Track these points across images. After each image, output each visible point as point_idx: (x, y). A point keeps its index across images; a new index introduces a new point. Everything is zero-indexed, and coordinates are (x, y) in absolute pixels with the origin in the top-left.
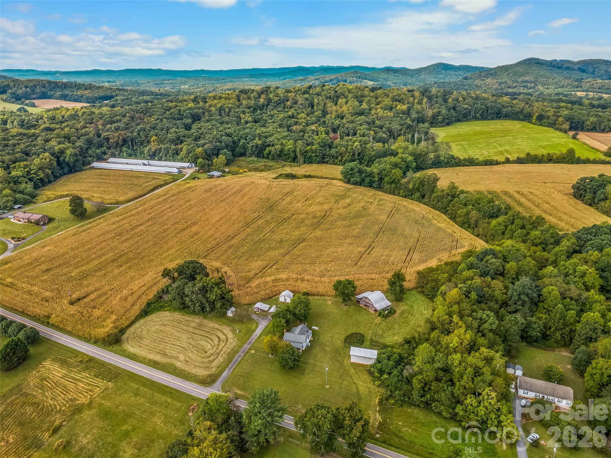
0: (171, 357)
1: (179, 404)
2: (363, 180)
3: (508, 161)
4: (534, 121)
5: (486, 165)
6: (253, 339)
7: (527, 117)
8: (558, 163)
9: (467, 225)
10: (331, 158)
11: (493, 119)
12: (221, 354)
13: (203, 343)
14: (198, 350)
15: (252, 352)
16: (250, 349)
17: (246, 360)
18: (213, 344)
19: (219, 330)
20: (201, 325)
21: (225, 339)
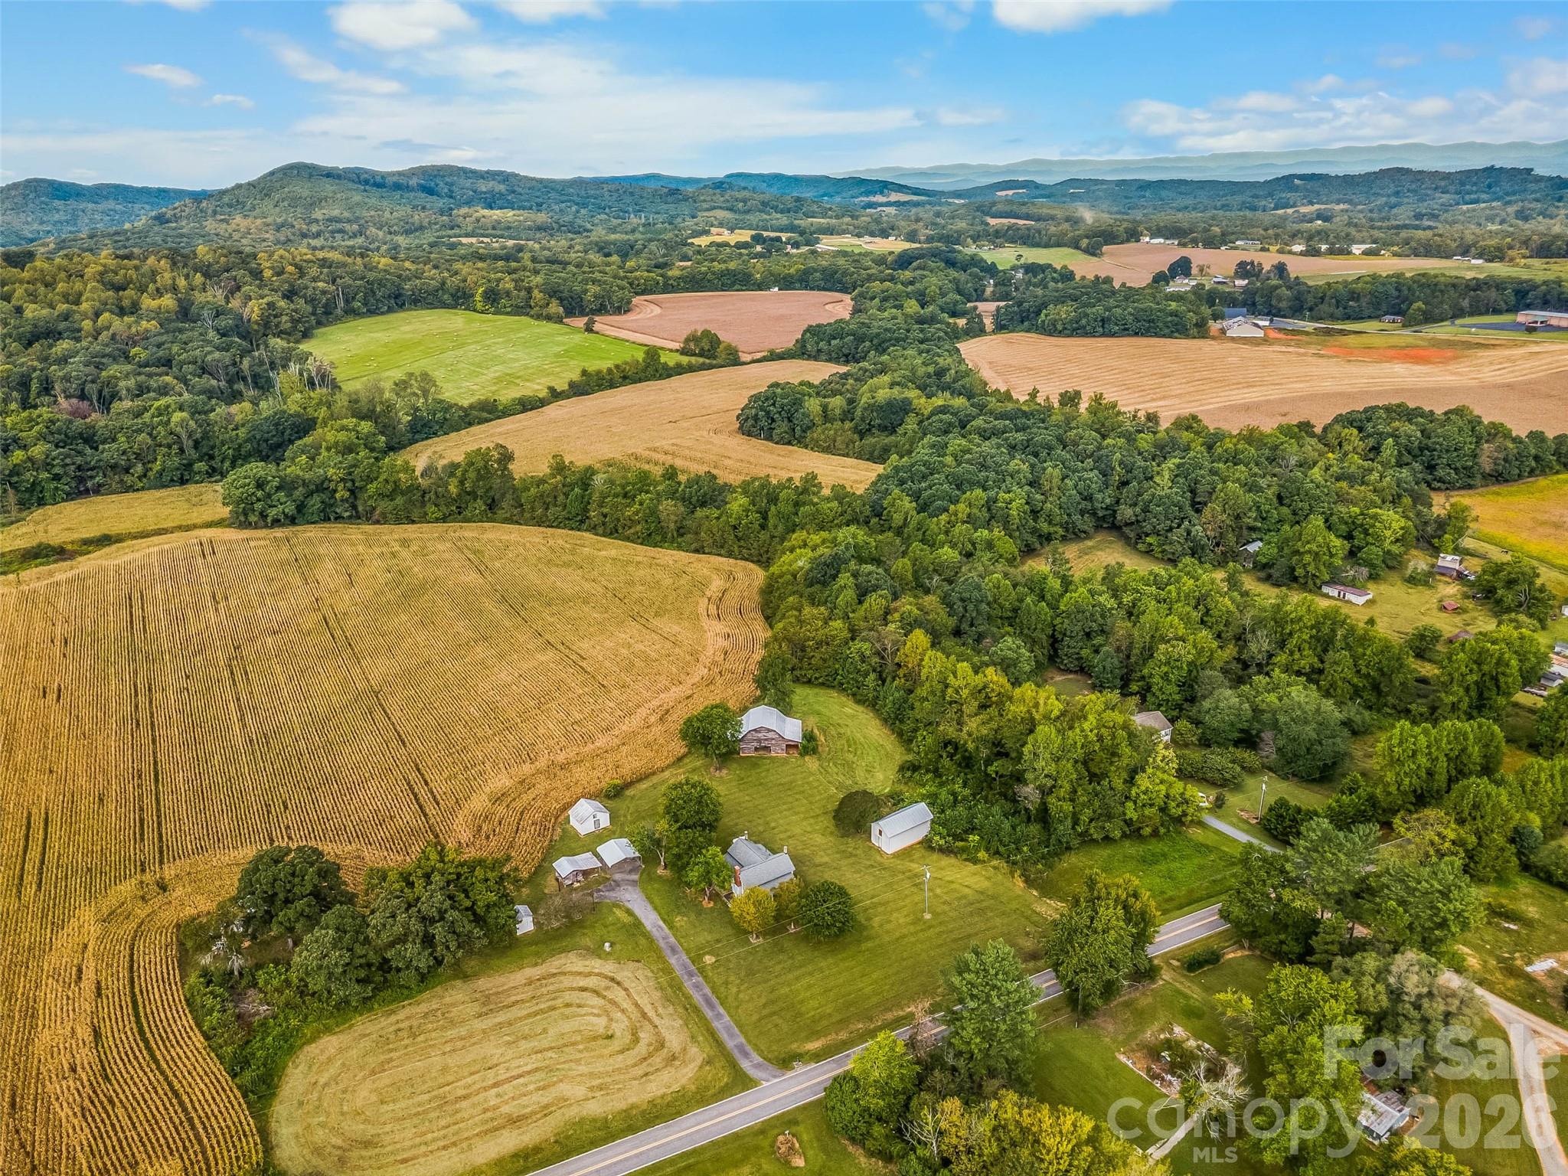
0: (546, 1110)
2: (301, 508)
3: (555, 395)
4: (479, 306)
5: (524, 410)
6: (666, 939)
7: (460, 299)
8: (640, 381)
9: (659, 538)
10: (109, 473)
11: (390, 310)
12: (651, 1014)
13: (567, 1027)
14: (581, 1047)
15: (709, 959)
16: (696, 959)
17: (726, 983)
18: (595, 1011)
19: (554, 975)
20: (487, 999)
21: (605, 983)
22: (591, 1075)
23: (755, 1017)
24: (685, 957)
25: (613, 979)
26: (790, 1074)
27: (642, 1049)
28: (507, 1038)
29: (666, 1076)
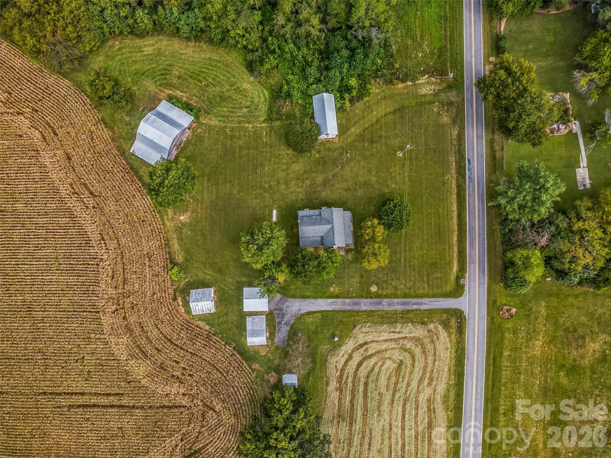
0: (431, 410)
1: (507, 335)
6: (344, 304)
12: (397, 336)
13: (383, 381)
14: (401, 379)
15: (374, 289)
16: (369, 295)
17: (396, 288)
18: (380, 364)
19: (341, 376)
20: (340, 416)
21: (362, 350)
22: (420, 381)
23: (426, 285)
24: (365, 300)
25: (361, 346)
26: (467, 288)
27: (417, 351)
28: (375, 415)
29: (440, 347)
